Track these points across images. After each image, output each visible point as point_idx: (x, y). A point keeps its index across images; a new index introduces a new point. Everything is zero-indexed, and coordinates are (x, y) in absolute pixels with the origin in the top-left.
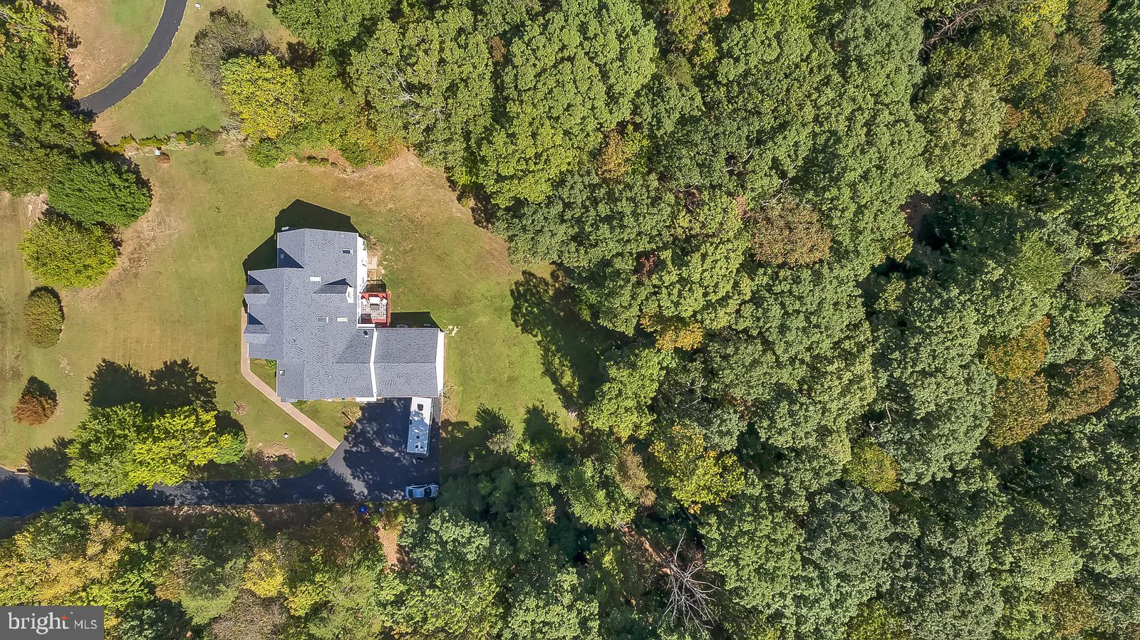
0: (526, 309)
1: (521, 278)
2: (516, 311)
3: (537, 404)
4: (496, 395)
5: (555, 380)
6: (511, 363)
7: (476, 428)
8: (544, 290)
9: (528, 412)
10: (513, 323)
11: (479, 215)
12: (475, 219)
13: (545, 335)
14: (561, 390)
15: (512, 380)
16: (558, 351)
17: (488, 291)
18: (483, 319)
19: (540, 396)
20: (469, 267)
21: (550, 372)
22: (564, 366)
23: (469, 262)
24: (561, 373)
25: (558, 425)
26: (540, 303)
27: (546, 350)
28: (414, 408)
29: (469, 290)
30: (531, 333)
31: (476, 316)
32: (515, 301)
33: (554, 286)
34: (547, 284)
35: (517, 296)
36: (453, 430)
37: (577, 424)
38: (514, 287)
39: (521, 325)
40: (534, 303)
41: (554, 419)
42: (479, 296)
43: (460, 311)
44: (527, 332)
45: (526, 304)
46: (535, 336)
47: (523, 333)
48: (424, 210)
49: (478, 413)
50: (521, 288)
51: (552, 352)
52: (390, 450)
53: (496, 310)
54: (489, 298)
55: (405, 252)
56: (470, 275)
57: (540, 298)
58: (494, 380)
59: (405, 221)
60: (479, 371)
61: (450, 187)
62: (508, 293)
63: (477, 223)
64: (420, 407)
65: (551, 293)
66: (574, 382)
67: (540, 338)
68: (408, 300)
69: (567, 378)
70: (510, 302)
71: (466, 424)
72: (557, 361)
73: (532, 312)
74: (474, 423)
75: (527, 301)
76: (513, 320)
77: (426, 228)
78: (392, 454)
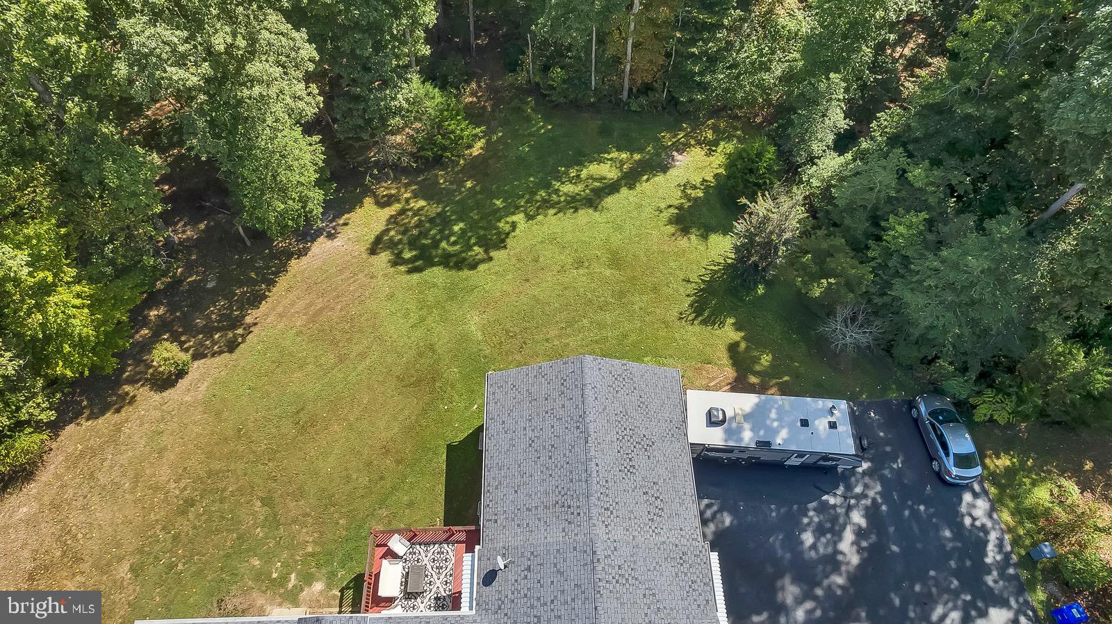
0: (455, 243)
1: (384, 257)
2: (456, 262)
3: (666, 215)
4: (655, 289)
5: (613, 188)
6: (579, 263)
7: (738, 327)
8: (414, 215)
9: (685, 231)
10: (481, 267)
11: (214, 343)
12: (221, 353)
13: (513, 209)
14: (631, 178)
15: (616, 261)
16: (547, 186)
17: (406, 316)
18: (474, 324)
19: (648, 211)
20: (341, 359)
21: (595, 197)
22: (578, 176)
23: (331, 358)
24: (595, 180)
25: (704, 180)
26: (443, 221)
27: (546, 204)
28: (715, 437)
29: (400, 355)
30: (508, 234)
31: (465, 338)
32: (432, 264)
33: (407, 200)
34: (402, 212)
35: (424, 259)
36: (756, 374)
37: (697, 154)
38: (403, 268)
39: (486, 251)
40: (441, 231)
41: (694, 187)
42: (419, 333)
43: (454, 373)
44: (503, 241)
45: (444, 244)
46: (514, 226)
47: (505, 247)
48: (164, 473)
49: (704, 322)
50: (407, 255)
51: (549, 195)
52: (849, 536)
53: (452, 299)
54: (424, 312)
55: (273, 522)
56: (363, 356)
57: (432, 220)
58: (621, 294)
59: (184, 526)
60: (601, 326)
61: (118, 411)
62: (416, 277)
63: (232, 346)
64: (713, 420)
65: (422, 203)
66: (611, 159)
67: (519, 218)
68: (410, 505)
69: (605, 170)
70: (437, 274)
71: (733, 348)
72: (568, 188)
73: (463, 231)
74: (729, 333)
75: (436, 244)
76: (473, 267)
77: (216, 466)
78: (860, 533)
